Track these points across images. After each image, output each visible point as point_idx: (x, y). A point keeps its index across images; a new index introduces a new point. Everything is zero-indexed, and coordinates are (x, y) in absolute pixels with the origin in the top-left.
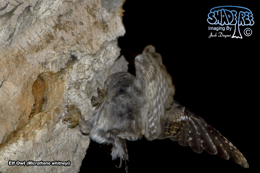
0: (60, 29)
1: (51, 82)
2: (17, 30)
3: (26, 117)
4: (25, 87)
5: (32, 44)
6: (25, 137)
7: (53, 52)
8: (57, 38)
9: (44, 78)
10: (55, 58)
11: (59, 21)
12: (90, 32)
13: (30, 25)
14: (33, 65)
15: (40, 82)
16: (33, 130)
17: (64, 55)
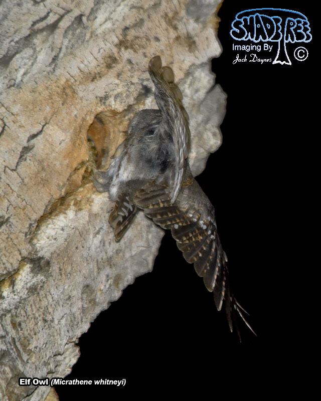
0: (126, 48)
1: (114, 125)
2: (64, 50)
3: (78, 176)
4: (76, 132)
5: (86, 70)
6: (78, 205)
7: (117, 81)
8: (122, 61)
9: (104, 120)
10: (119, 90)
11: (125, 35)
12: (169, 52)
13: (83, 42)
14: (87, 100)
15: (98, 126)
16: (89, 196)
17: (133, 86)
